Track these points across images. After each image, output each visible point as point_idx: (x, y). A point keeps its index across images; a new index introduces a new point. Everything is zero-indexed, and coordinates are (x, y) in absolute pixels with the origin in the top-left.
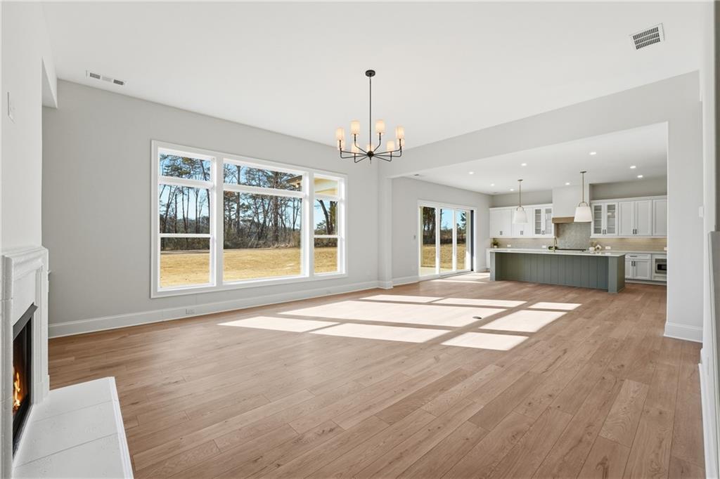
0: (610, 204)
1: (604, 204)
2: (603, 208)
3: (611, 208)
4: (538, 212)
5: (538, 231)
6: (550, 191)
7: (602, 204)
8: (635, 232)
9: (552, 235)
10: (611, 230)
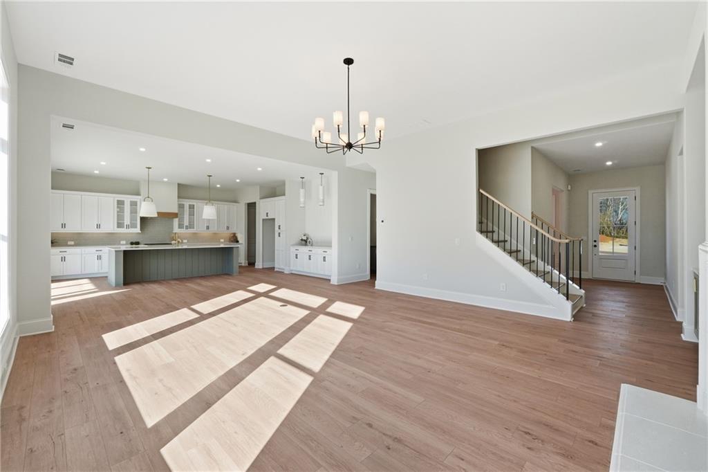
0: (191, 203)
1: (187, 203)
2: (185, 206)
3: (191, 207)
4: (121, 203)
5: (120, 225)
6: (137, 183)
7: (185, 203)
8: (208, 228)
9: (138, 230)
10: (191, 226)
